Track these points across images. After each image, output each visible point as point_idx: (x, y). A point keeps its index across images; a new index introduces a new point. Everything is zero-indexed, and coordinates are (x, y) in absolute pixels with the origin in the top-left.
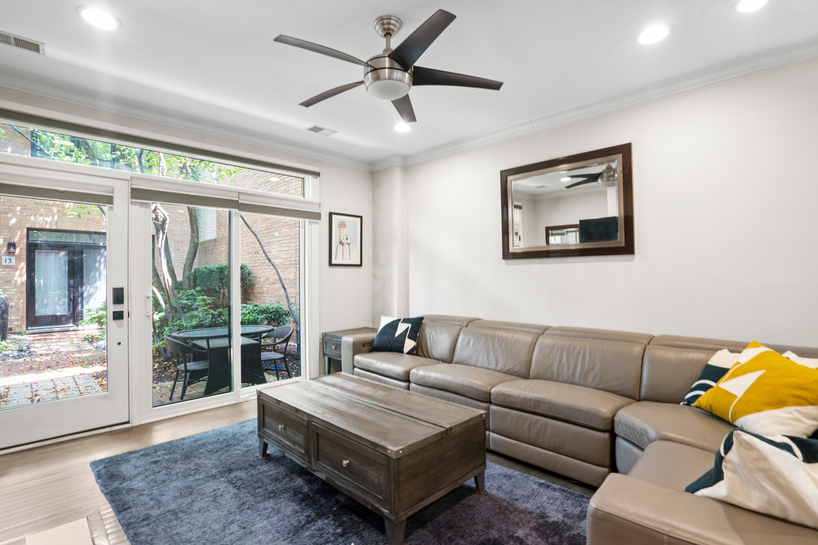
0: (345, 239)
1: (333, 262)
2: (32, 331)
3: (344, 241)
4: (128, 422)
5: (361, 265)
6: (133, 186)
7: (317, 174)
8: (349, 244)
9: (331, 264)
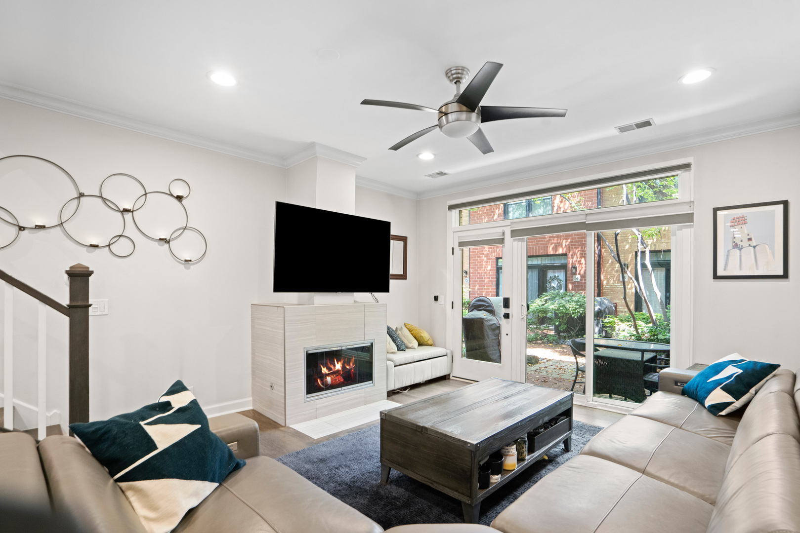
0: (745, 240)
1: (720, 273)
3: (745, 244)
5: (785, 275)
7: (687, 166)
8: (754, 247)
9: (716, 277)
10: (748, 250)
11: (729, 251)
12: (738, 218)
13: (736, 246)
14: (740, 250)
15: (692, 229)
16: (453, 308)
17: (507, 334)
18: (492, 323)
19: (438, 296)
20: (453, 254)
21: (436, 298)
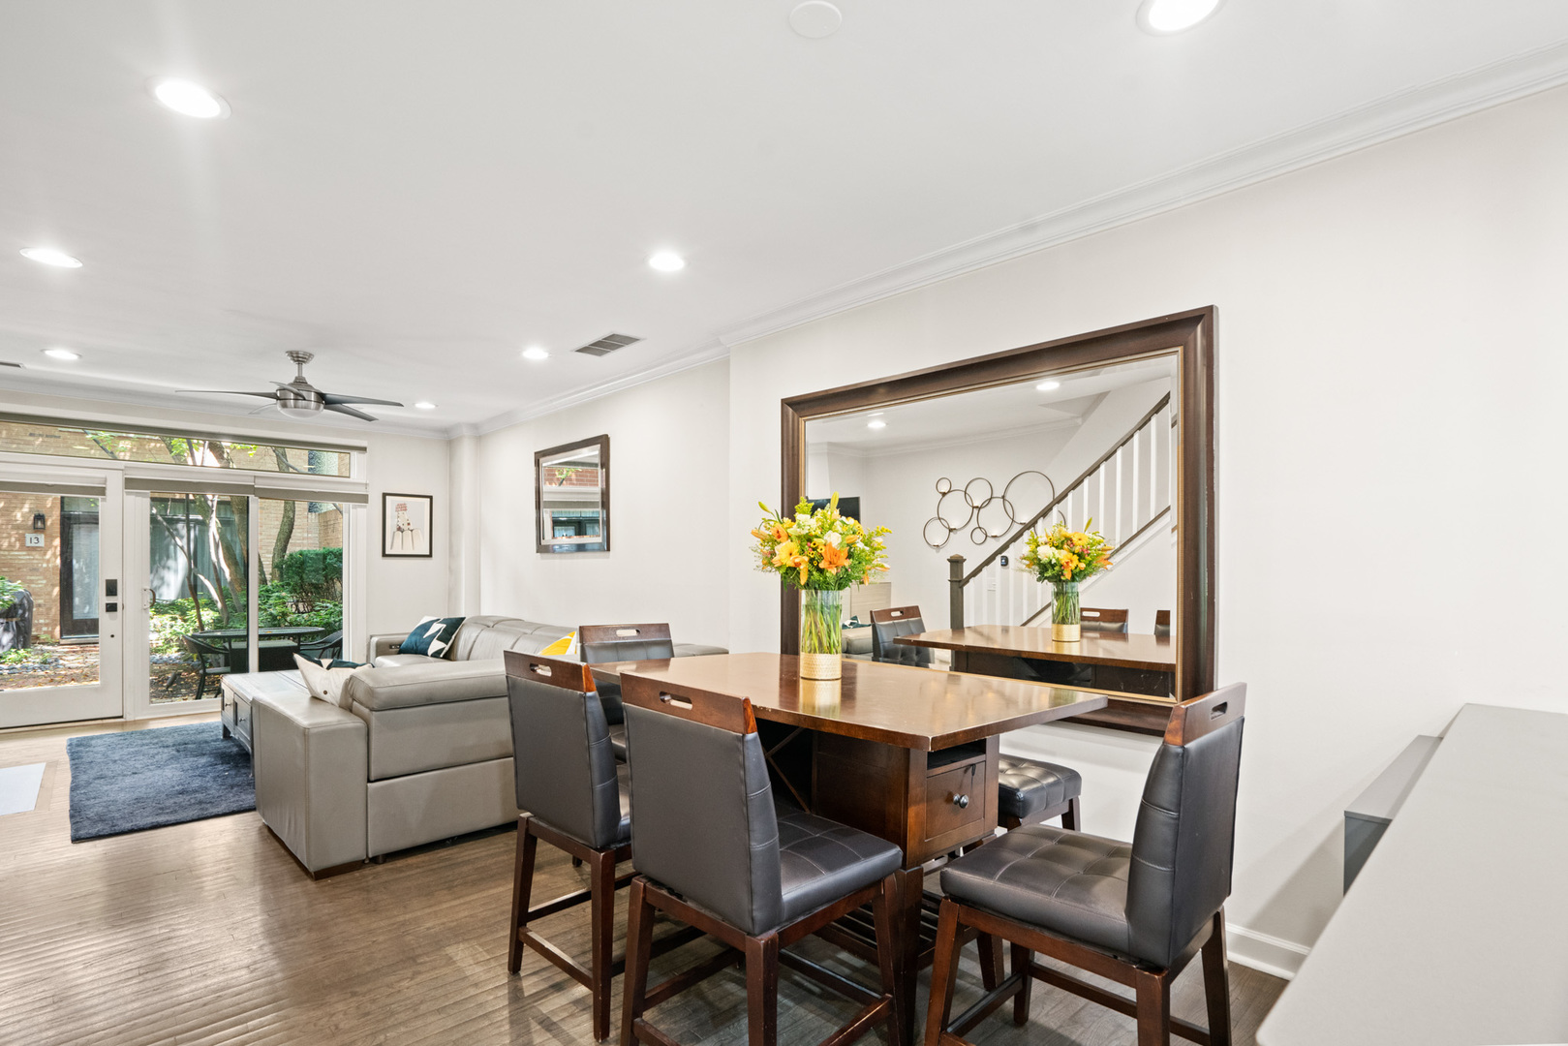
0: (406, 524)
1: (387, 553)
2: (69, 641)
3: (405, 527)
4: (121, 718)
5: (430, 556)
6: (126, 477)
7: (364, 449)
8: (411, 531)
9: (384, 555)
10: (407, 533)
13: (399, 529)
15: (366, 509)
17: (112, 636)
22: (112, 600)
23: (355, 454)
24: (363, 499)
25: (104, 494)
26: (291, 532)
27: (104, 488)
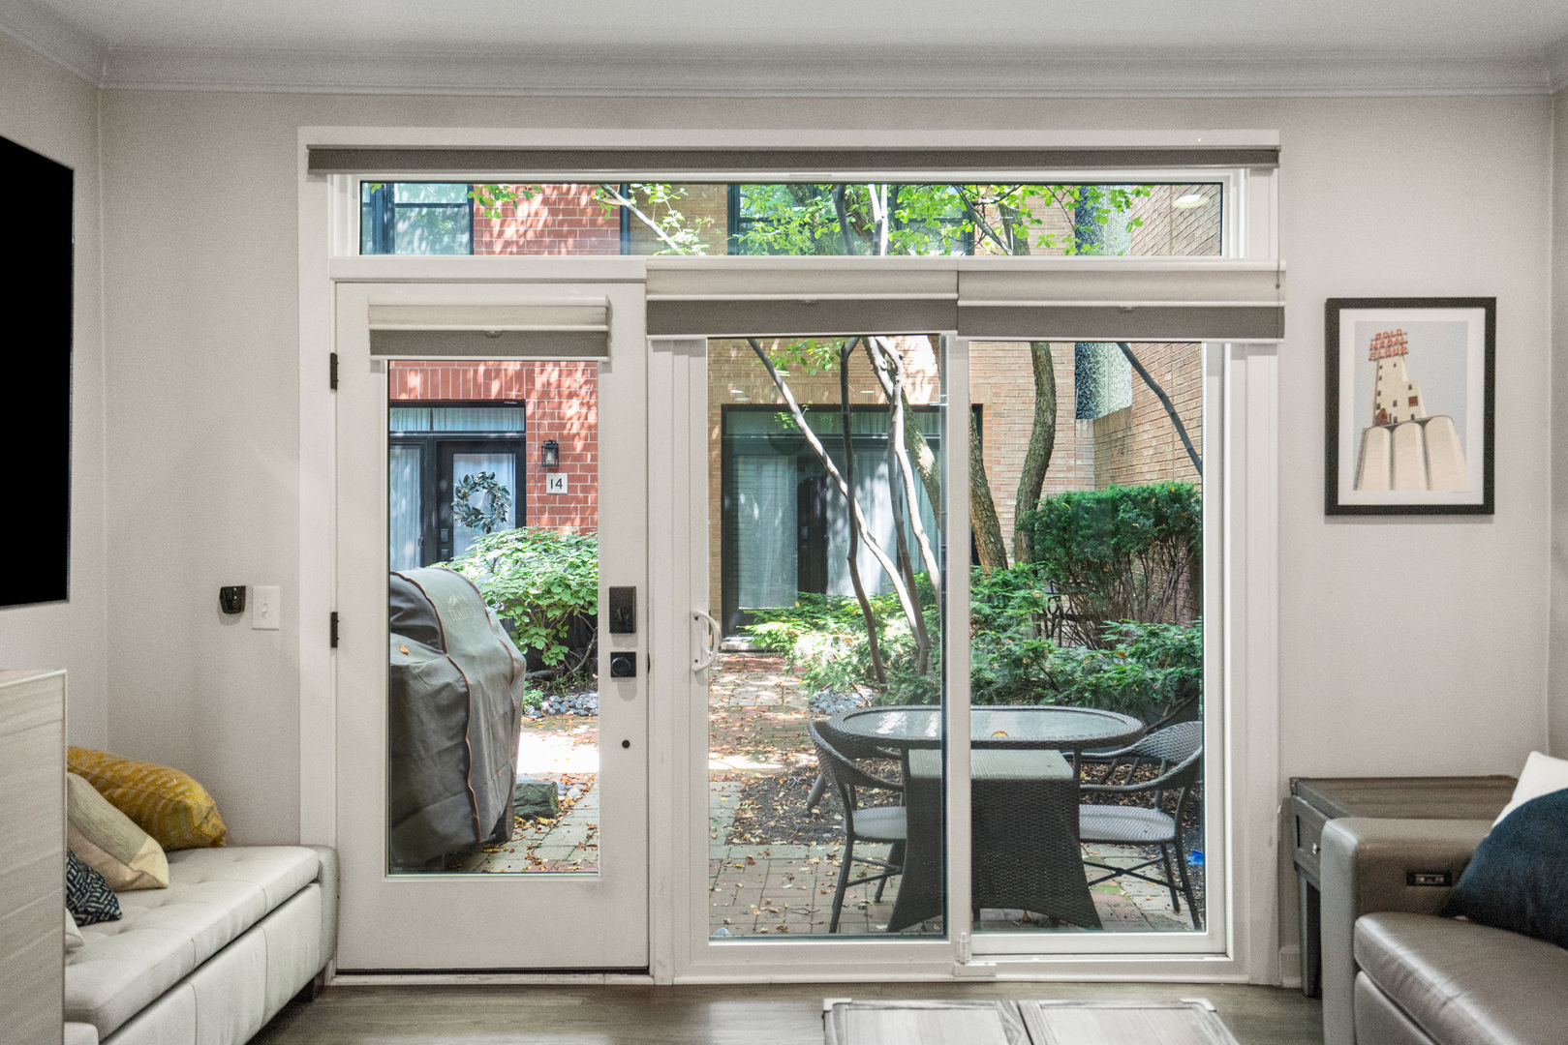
0: (1403, 402)
1: (1346, 497)
3: (1402, 413)
4: (644, 971)
5: (1486, 508)
6: (651, 297)
8: (1423, 423)
9: (1334, 508)
10: (1410, 433)
11: (1365, 432)
12: (1388, 336)
13: (1382, 419)
14: (1392, 429)
15: (1274, 359)
16: (334, 643)
17: (626, 744)
18: (437, 682)
19: (242, 590)
20: (334, 384)
21: (233, 601)
22: (624, 644)
23: (1239, 180)
24: (1266, 323)
25: (605, 352)
26: (1048, 454)
27: (606, 335)
